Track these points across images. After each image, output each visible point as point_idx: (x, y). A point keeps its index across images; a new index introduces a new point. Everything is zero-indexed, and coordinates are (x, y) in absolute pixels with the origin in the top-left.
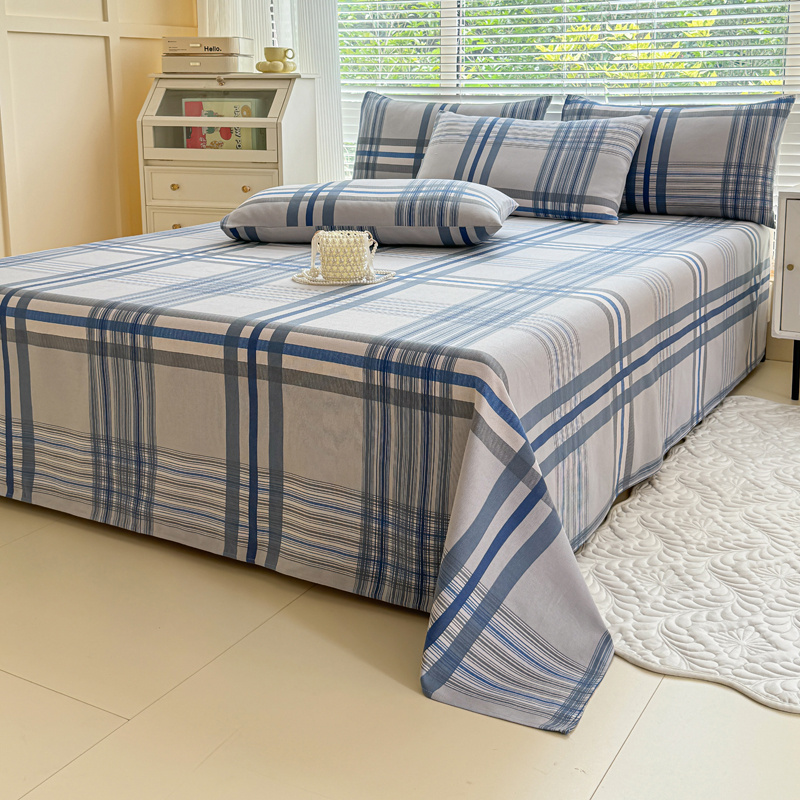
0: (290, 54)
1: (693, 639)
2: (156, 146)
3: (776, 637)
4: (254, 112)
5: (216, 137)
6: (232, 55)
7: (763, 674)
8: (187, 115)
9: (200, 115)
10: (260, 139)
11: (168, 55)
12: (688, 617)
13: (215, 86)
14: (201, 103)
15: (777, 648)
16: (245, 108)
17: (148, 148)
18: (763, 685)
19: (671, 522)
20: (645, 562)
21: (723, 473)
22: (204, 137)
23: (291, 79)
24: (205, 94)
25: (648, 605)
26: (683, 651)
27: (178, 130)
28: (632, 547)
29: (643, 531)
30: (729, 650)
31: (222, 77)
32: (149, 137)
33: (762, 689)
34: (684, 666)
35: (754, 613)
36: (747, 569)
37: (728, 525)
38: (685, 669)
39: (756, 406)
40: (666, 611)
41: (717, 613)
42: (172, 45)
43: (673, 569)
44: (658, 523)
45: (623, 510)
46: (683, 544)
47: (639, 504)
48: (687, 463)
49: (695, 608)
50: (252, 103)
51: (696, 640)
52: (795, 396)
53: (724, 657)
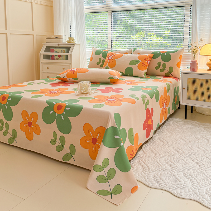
0: (74, 39)
2: (44, 59)
3: (179, 178)
4: (66, 51)
5: (57, 57)
6: (61, 39)
7: (176, 188)
8: (51, 52)
9: (54, 52)
10: (67, 58)
11: (47, 39)
12: (159, 174)
13: (57, 46)
14: (54, 49)
15: (180, 181)
16: (64, 51)
17: (42, 59)
18: (176, 191)
19: (156, 149)
20: (150, 159)
21: (169, 137)
22: (55, 57)
23: (74, 44)
24: (56, 47)
25: (151, 170)
26: (158, 182)
27: (49, 55)
28: (147, 155)
29: (150, 152)
30: (168, 182)
31: (59, 44)
32: (42, 57)
33: (175, 192)
34: (158, 186)
35: (174, 172)
36: (173, 161)
37: (169, 150)
38: (158, 187)
39: (177, 120)
40: (155, 172)
41: (166, 173)
42: (48, 37)
43: (156, 161)
44: (153, 149)
45: (146, 146)
46: (159, 155)
47: (149, 144)
48: (160, 134)
49: (161, 171)
50: (65, 50)
51: (161, 179)
52: (186, 118)
53: (167, 184)
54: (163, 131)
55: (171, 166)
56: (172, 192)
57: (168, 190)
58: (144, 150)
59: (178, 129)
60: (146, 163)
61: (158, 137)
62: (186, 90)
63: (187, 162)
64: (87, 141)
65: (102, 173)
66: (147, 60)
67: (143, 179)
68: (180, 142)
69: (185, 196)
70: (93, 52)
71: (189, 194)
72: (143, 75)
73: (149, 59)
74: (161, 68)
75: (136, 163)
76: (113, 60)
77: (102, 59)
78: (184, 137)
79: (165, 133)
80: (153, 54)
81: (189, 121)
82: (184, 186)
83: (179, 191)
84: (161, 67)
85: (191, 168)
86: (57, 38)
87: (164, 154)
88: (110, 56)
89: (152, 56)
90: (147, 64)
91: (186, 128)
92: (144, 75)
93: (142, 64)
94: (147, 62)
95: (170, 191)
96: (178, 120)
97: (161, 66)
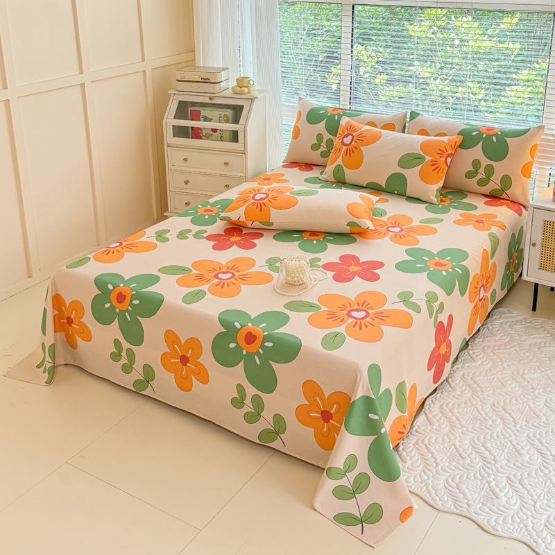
0: (251, 83)
1: (458, 491)
2: (174, 136)
3: (497, 490)
4: (231, 120)
5: (211, 132)
6: (217, 83)
7: (488, 514)
8: (192, 120)
9: (199, 120)
10: (235, 137)
11: (178, 81)
12: (457, 477)
13: (208, 101)
14: (199, 111)
15: (497, 497)
16: (225, 115)
17: (169, 137)
18: (487, 520)
19: (455, 411)
20: (440, 439)
21: (486, 373)
22: (201, 130)
23: (252, 100)
24: (203, 105)
25: (440, 468)
26: (454, 498)
27: (186, 128)
28: (435, 428)
29: (440, 418)
30: (474, 498)
31: (212, 95)
32: (170, 131)
33: (485, 522)
34: (452, 508)
35: (489, 475)
36: (489, 445)
37: (483, 413)
39: (511, 317)
40: (448, 472)
41: (472, 475)
42: (182, 75)
43: (453, 444)
44: (448, 411)
45: (432, 401)
46: (460, 426)
47: (440, 396)
48: (467, 364)
49: (462, 471)
50: (229, 113)
51: (460, 492)
52: (534, 309)
53: (471, 502)
54: (473, 353)
55: (485, 460)
56: (479, 521)
57: (472, 517)
58: (427, 411)
59: (511, 347)
60: (432, 448)
61: (461, 373)
62: (538, 248)
63: (519, 448)
64: (312, 414)
65: (344, 482)
66: (445, 155)
67: (424, 490)
68: (510, 389)
69: (504, 533)
70: (300, 114)
71: (512, 528)
72: (433, 195)
73: (450, 152)
74: (479, 176)
75: (410, 449)
76: (354, 149)
77: (327, 136)
78: (522, 374)
79: (479, 363)
80: (461, 137)
81: (540, 320)
82: (504, 509)
83: (493, 520)
84: (481, 174)
85: (525, 463)
86: (206, 81)
87: (471, 426)
88: (346, 136)
89: (458, 144)
90: (443, 166)
91: (530, 345)
92: (436, 196)
93: (432, 165)
94: (443, 159)
95: (476, 520)
96: (515, 317)
97: (482, 170)
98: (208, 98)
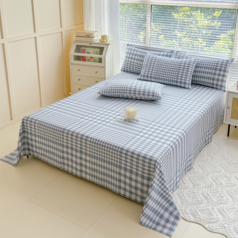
3: (213, 213)
4: (98, 53)
5: (90, 58)
6: (93, 37)
7: (208, 222)
8: (82, 53)
9: (85, 53)
10: (100, 61)
11: (77, 36)
12: (195, 207)
14: (85, 49)
15: (212, 216)
16: (96, 51)
19: (195, 179)
20: (188, 191)
22: (86, 57)
23: (108, 45)
24: (86, 46)
25: (188, 203)
26: (194, 215)
27: (79, 56)
28: (186, 186)
29: (189, 181)
32: (73, 58)
33: (207, 226)
35: (209, 206)
36: (209, 193)
37: (207, 180)
38: (193, 220)
40: (191, 205)
41: (202, 206)
42: (78, 34)
44: (192, 179)
46: (197, 185)
49: (197, 204)
50: (98, 50)
51: (196, 213)
52: (228, 135)
53: (201, 218)
56: (205, 226)
57: (202, 224)
58: (183, 179)
60: (185, 195)
62: (230, 109)
63: (222, 195)
69: (216, 231)
71: (219, 228)
75: (175, 195)
82: (216, 221)
83: (211, 225)
85: (225, 201)
86: (88, 36)
87: (202, 185)
98: (89, 44)
